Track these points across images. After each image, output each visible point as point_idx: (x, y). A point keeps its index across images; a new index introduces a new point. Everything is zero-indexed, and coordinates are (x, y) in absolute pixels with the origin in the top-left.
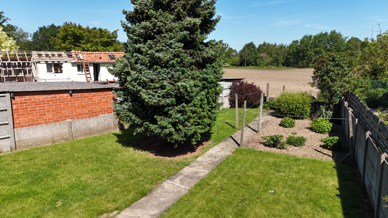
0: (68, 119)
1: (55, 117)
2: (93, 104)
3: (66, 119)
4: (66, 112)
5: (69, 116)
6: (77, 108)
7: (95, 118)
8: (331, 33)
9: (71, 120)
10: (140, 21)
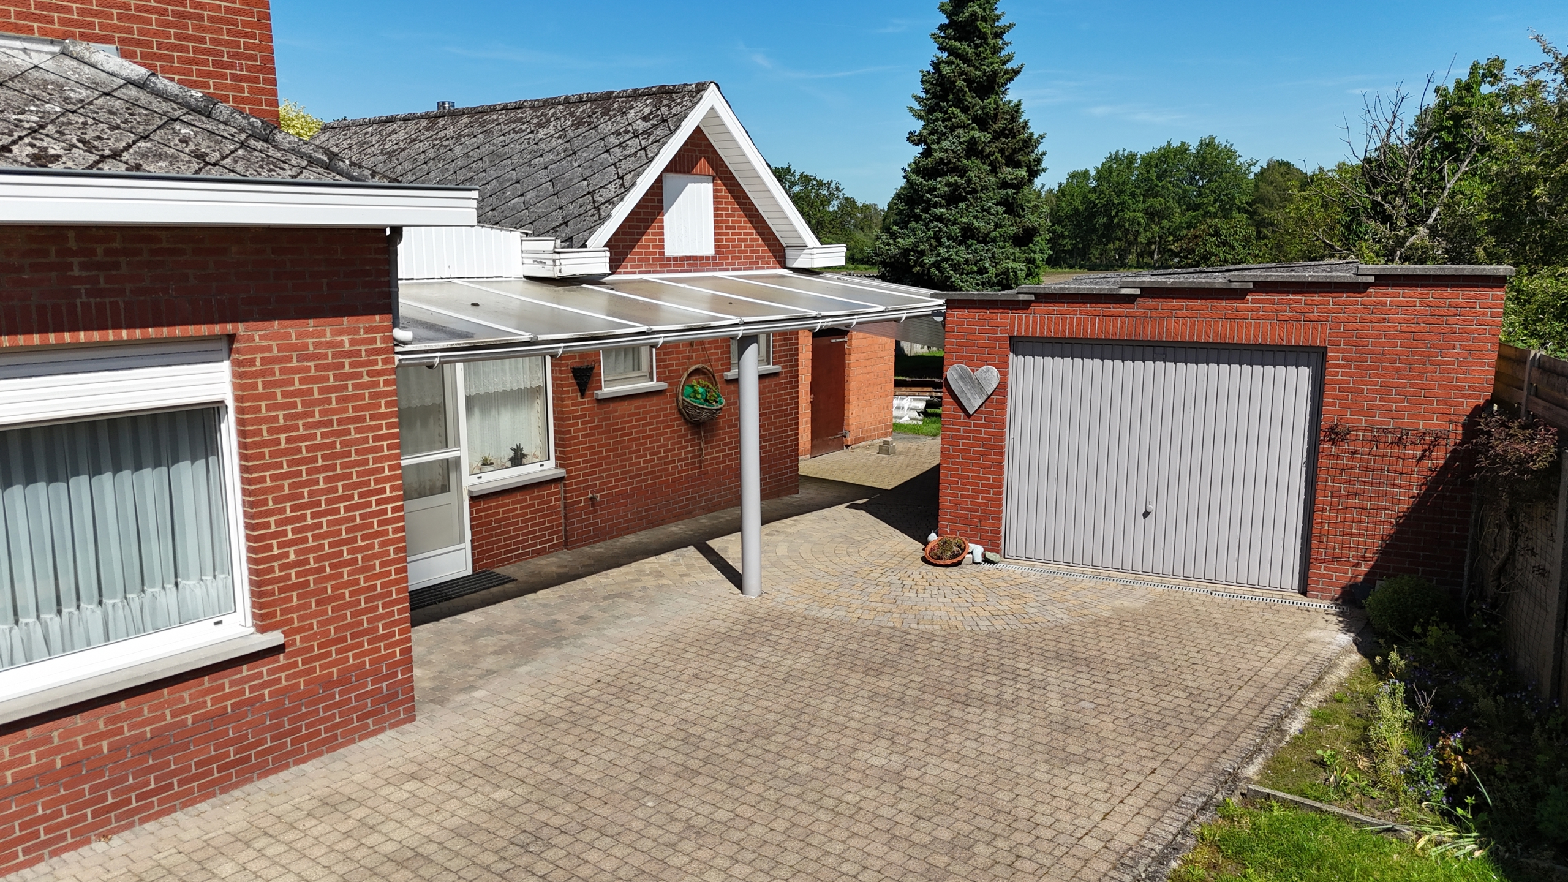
8: (1201, 144)
10: (943, 174)
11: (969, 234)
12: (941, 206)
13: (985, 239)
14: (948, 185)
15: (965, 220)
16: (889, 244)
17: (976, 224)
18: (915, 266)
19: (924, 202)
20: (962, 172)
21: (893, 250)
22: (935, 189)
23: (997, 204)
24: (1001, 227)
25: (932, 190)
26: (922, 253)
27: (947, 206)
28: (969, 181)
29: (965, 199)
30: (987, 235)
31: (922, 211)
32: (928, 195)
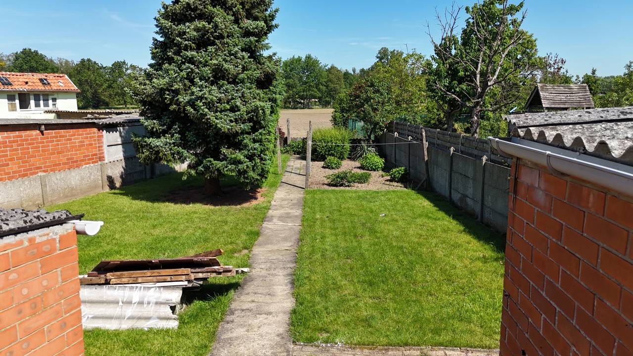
0: (40, 171)
1: (22, 169)
2: (72, 147)
3: (37, 173)
4: (36, 161)
5: (41, 168)
6: (51, 154)
7: (77, 170)
9: (44, 174)
10: (191, 20)
11: (219, 76)
12: (191, 49)
13: (234, 81)
14: (197, 30)
15: (215, 62)
16: (145, 84)
17: (226, 66)
18: (171, 104)
19: (176, 45)
20: (210, 18)
21: (149, 89)
22: (184, 33)
23: (243, 50)
24: (247, 70)
25: (182, 34)
26: (177, 92)
27: (198, 49)
28: (216, 26)
29: (213, 44)
30: (236, 77)
31: (175, 54)
32: (178, 39)
